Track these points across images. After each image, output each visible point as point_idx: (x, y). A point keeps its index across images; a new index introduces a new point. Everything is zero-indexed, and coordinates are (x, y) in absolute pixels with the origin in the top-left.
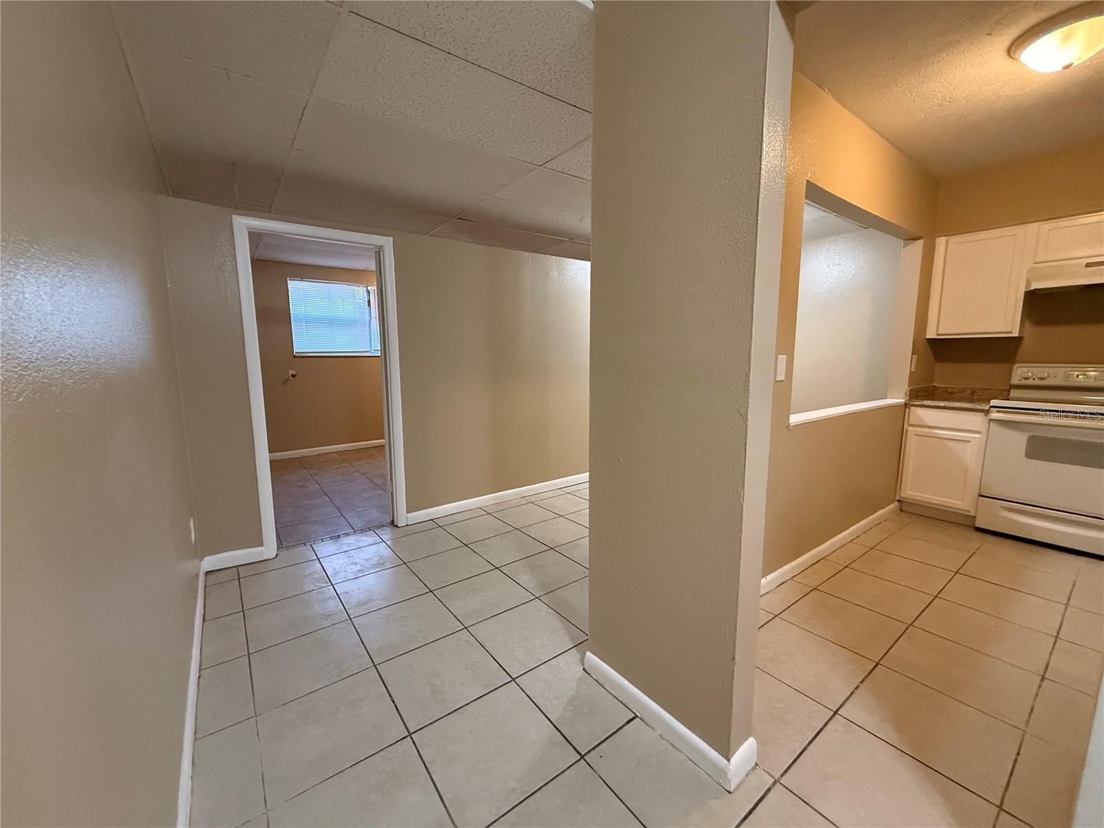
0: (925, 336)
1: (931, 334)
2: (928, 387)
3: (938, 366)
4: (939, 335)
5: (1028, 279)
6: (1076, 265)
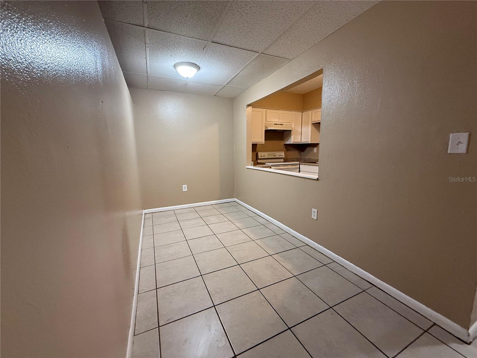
5: (265, 126)
6: (272, 124)
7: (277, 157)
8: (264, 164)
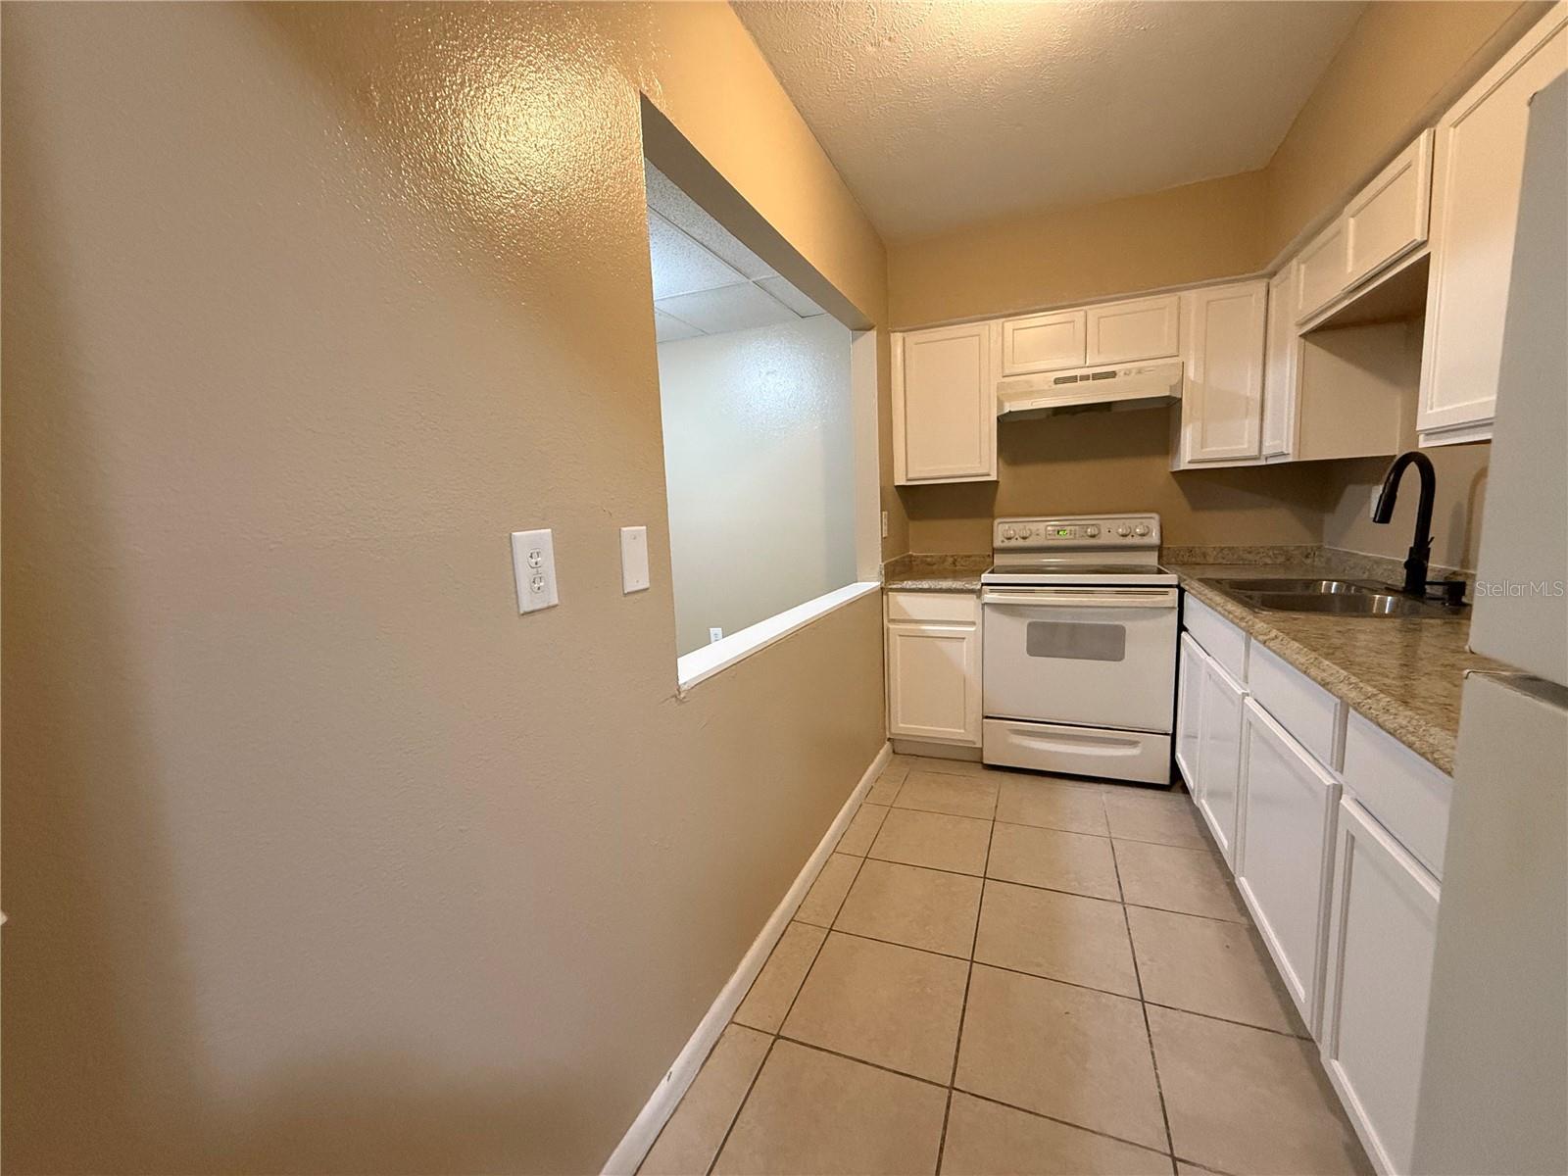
0: (893, 483)
1: (900, 481)
2: (904, 557)
3: (914, 526)
4: (908, 480)
5: (999, 399)
6: (1045, 380)
7: (1105, 539)
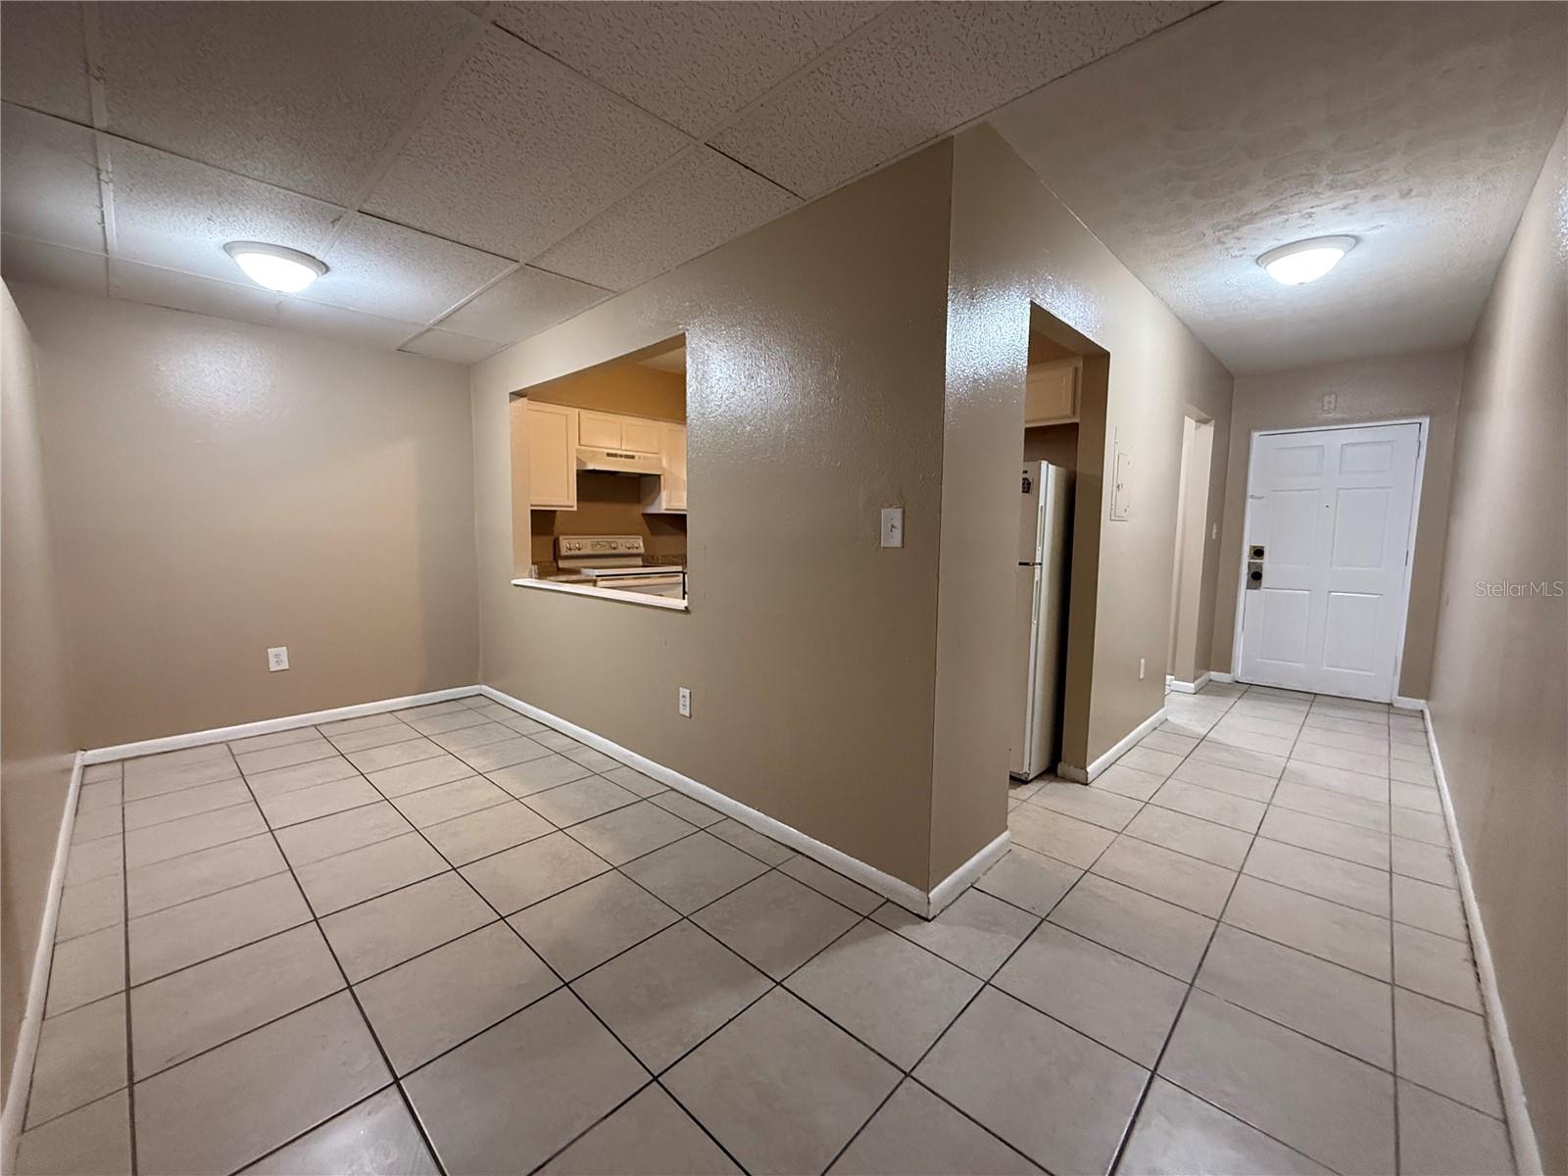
5: (578, 459)
6: (602, 453)
7: (622, 550)
8: (576, 572)
